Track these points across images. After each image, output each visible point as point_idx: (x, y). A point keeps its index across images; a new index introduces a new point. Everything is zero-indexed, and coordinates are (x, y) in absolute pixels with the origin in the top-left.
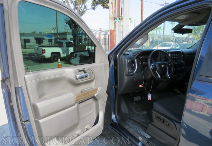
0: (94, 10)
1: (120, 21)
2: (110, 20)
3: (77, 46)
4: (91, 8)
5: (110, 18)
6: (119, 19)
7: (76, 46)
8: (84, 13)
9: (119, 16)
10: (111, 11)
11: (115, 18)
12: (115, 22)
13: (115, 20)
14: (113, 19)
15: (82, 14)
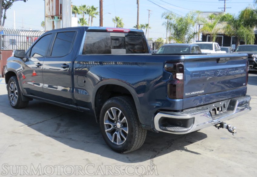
0: (25, 1)
1: (60, 21)
2: (46, 18)
5: (46, 17)
6: (57, 18)
8: (10, 6)
9: (57, 15)
10: (47, 7)
11: (53, 17)
12: (53, 22)
13: (53, 19)
14: (50, 17)
15: (8, 7)
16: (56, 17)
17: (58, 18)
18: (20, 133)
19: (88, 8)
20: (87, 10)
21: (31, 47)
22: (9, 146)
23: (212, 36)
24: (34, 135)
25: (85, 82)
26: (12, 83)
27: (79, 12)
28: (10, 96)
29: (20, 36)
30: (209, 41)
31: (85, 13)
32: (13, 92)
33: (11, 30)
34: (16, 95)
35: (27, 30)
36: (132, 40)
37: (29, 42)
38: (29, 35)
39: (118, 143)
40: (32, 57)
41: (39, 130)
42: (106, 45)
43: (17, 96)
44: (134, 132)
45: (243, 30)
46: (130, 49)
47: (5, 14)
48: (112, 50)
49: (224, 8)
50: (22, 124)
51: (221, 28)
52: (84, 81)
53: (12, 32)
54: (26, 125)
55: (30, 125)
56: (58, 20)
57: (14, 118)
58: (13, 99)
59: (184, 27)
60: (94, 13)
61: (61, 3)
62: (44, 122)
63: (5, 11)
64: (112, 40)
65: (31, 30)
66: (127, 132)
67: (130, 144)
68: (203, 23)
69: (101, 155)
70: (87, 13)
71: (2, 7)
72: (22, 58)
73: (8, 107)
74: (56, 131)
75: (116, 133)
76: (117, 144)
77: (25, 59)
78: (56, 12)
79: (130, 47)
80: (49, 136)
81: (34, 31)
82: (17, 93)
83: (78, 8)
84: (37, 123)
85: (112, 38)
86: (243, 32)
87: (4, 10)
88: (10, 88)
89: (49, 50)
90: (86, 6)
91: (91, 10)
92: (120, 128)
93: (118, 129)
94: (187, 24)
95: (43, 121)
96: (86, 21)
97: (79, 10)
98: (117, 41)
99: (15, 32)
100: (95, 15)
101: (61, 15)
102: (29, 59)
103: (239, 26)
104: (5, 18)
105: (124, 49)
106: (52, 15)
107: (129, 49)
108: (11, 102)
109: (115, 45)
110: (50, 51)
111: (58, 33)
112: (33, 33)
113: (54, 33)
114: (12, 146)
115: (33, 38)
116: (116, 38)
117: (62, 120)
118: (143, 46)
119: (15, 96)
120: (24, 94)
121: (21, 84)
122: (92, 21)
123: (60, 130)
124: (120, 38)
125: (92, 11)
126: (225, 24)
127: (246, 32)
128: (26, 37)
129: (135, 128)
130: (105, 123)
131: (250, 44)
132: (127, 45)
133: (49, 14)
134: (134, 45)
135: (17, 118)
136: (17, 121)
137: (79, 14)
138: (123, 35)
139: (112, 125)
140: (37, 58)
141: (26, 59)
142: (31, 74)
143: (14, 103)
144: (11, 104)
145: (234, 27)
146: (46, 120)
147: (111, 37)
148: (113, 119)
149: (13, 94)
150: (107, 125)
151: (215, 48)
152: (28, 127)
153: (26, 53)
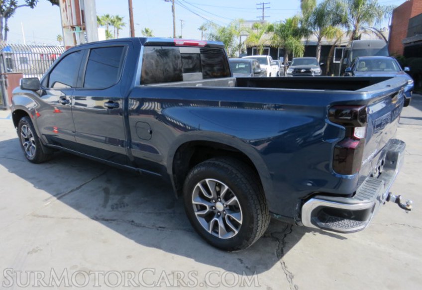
0: (33, 7)
1: (83, 33)
2: (64, 29)
3: (5, 75)
4: (26, 3)
5: (64, 27)
6: (79, 29)
7: (3, 76)
8: (12, 14)
9: (79, 24)
10: (64, 15)
11: (73, 28)
12: (74, 34)
13: (73, 30)
14: (70, 28)
15: (8, 15)
16: (77, 28)
17: (81, 29)
18: (46, 217)
19: (112, 18)
20: (112, 21)
21: (49, 71)
22: (28, 253)
23: (259, 48)
24: (69, 218)
25: (151, 132)
26: (25, 127)
27: (102, 23)
28: (24, 145)
29: (32, 54)
30: (255, 54)
31: (109, 24)
32: (27, 140)
33: (18, 46)
34: (33, 145)
35: (40, 45)
36: (209, 58)
37: (45, 59)
38: (44, 53)
39: (221, 235)
40: (52, 89)
41: (77, 206)
42: (175, 67)
43: (35, 146)
44: (255, 223)
45: (292, 41)
46: (209, 72)
47: (6, 24)
48: (183, 74)
49: (263, 17)
50: (48, 195)
51: (267, 39)
52: (149, 131)
53: (20, 49)
54: (55, 196)
55: (60, 196)
56: (81, 31)
57: (32, 183)
58: (28, 150)
59: (227, 39)
60: (120, 25)
61: (83, 9)
62: (83, 187)
63: (6, 21)
64: (183, 60)
65: (45, 45)
66: (241, 222)
67: (246, 241)
68: (248, 34)
69: (196, 260)
70: (111, 24)
71: (1, 16)
72: (35, 91)
73: (24, 161)
74: (104, 206)
75: (215, 219)
76: (220, 237)
77: (40, 91)
78: (77, 21)
79: (207, 68)
80: (96, 218)
81: (49, 47)
82: (33, 141)
83: (100, 18)
84: (72, 191)
85: (183, 55)
86: (291, 43)
87: (4, 20)
88: (22, 134)
89: (79, 78)
90: (110, 16)
91: (116, 20)
92: (224, 211)
93: (219, 212)
94: (231, 35)
95: (81, 186)
96: (111, 33)
97: (102, 21)
98: (190, 61)
99: (22, 49)
100: (121, 27)
101: (85, 25)
102: (47, 91)
103: (287, 36)
104: (7, 30)
105: (199, 72)
106: (71, 25)
107: (206, 72)
108: (26, 154)
109: (187, 67)
110: (81, 79)
111: (91, 49)
112: (48, 50)
113: (85, 49)
114: (34, 251)
115: (49, 55)
116: (188, 55)
117: (108, 181)
118: (224, 67)
119: (31, 145)
120: (45, 144)
121: (38, 129)
122: (118, 33)
123: (110, 203)
124: (193, 55)
125: (118, 21)
126: (271, 34)
127: (295, 43)
128: (39, 55)
129: (258, 218)
130: (193, 202)
131: (299, 56)
132: (204, 66)
133: (68, 24)
134: (211, 66)
135: (39, 183)
136: (39, 188)
137: (102, 25)
138: (197, 50)
139: (207, 206)
140: (62, 90)
141: (42, 91)
142: (53, 111)
143: (31, 156)
144: (27, 157)
145: (282, 38)
146: (85, 184)
147: (181, 54)
148: (211, 197)
149: (27, 143)
150: (196, 205)
151: (270, 62)
152: (58, 201)
153: (40, 82)
